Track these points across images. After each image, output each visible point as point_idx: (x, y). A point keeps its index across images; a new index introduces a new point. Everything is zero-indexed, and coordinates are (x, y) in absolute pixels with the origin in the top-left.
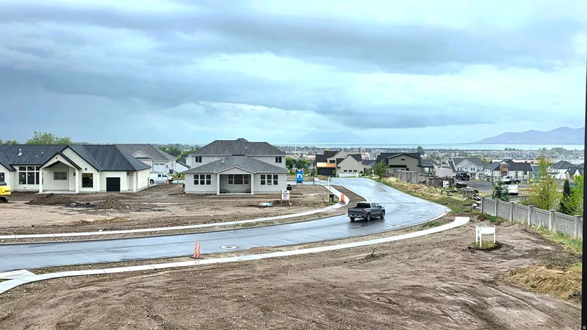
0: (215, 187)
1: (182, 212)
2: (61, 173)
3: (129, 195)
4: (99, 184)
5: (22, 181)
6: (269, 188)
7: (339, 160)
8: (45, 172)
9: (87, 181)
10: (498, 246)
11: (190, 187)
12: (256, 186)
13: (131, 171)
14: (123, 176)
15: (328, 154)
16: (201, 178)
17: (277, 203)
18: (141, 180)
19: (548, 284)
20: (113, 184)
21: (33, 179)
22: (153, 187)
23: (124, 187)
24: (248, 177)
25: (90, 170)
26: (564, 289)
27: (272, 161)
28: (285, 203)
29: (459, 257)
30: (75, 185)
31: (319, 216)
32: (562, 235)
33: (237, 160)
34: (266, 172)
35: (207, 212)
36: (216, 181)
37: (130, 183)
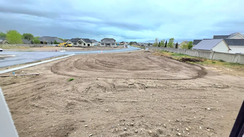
0: (105, 45)
1: (99, 48)
2: (80, 43)
3: (91, 46)
4: (86, 45)
5: (74, 44)
6: (114, 46)
7: (124, 43)
8: (78, 43)
9: (85, 44)
10: (149, 51)
11: (101, 45)
12: (111, 45)
13: (91, 43)
14: (90, 43)
15: (122, 42)
16: (103, 44)
17: (114, 47)
18: (93, 44)
19: (157, 54)
20: (89, 45)
21: (76, 44)
22: (95, 46)
23: (90, 45)
24: (110, 44)
25: (85, 43)
26: (160, 55)
27: (114, 41)
28: (116, 47)
29: (143, 53)
30: (83, 45)
31: (121, 49)
32: (158, 50)
33: (108, 41)
34: (113, 43)
35: (103, 48)
36: (105, 44)
37: (91, 45)
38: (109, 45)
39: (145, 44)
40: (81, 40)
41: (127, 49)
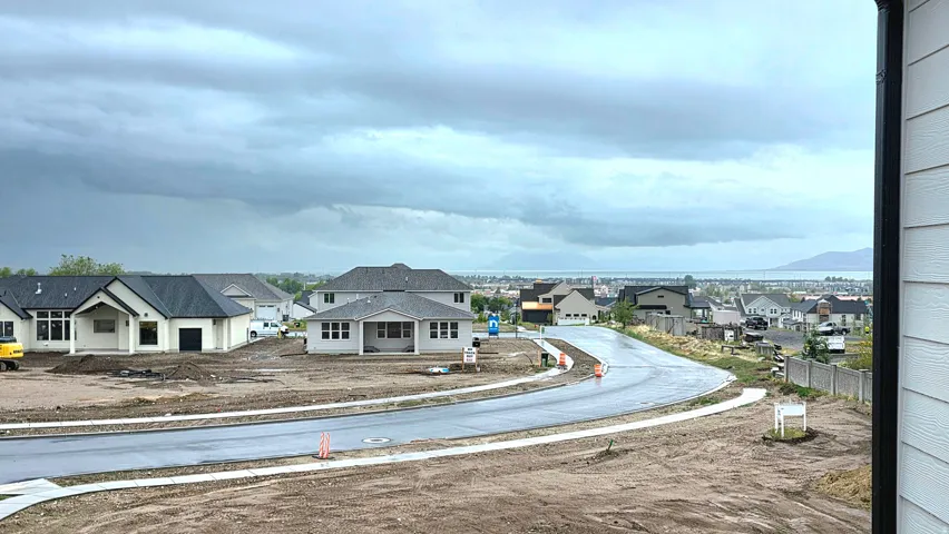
0: (355, 342)
1: (301, 384)
2: (105, 321)
3: (217, 357)
4: (168, 340)
5: (42, 335)
6: (444, 344)
7: (559, 298)
8: (79, 320)
9: (148, 334)
10: (811, 435)
11: (316, 342)
12: (422, 341)
13: (219, 317)
14: (206, 326)
15: (541, 288)
16: (333, 329)
17: (456, 369)
18: (237, 333)
20: (191, 340)
21: (59, 332)
22: (256, 344)
23: (208, 343)
24: (409, 326)
25: (153, 317)
27: (448, 300)
28: (470, 368)
29: (748, 453)
30: (129, 341)
31: (525, 389)
33: (391, 299)
34: (439, 318)
35: (342, 383)
36: (357, 334)
37: (219, 337)
38: (401, 342)
39: (778, 297)
40: (117, 289)
41: (588, 385)
